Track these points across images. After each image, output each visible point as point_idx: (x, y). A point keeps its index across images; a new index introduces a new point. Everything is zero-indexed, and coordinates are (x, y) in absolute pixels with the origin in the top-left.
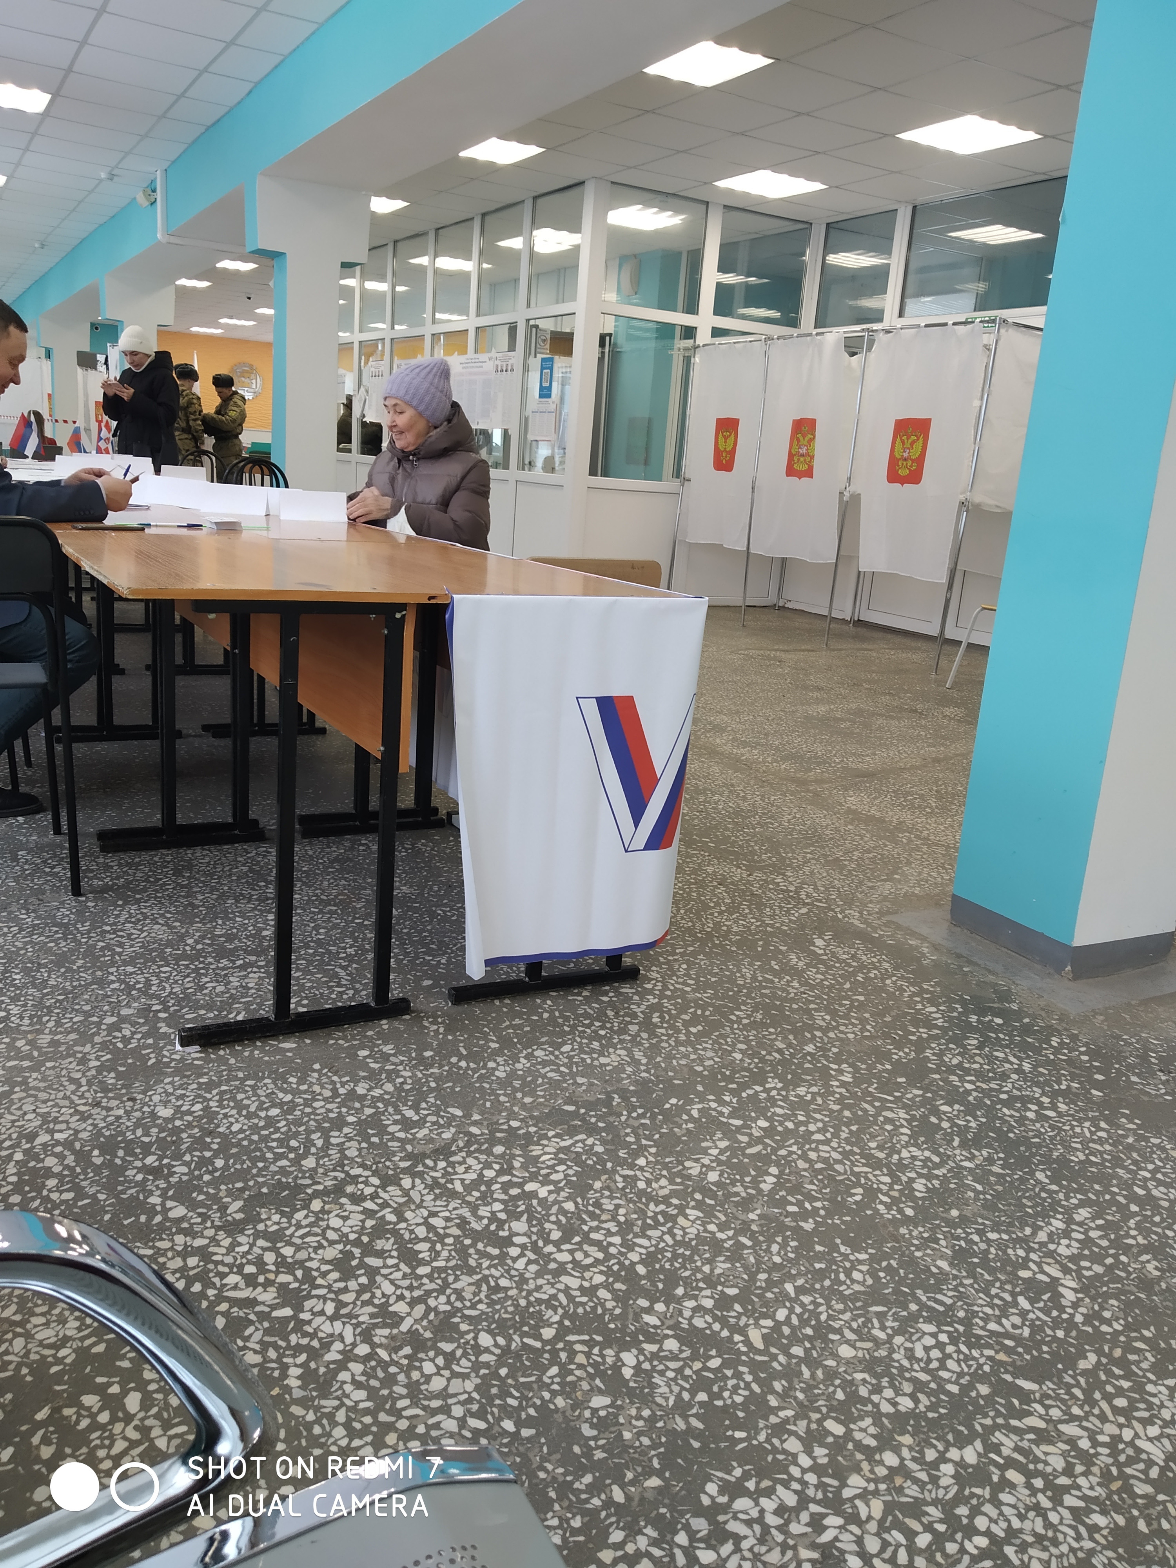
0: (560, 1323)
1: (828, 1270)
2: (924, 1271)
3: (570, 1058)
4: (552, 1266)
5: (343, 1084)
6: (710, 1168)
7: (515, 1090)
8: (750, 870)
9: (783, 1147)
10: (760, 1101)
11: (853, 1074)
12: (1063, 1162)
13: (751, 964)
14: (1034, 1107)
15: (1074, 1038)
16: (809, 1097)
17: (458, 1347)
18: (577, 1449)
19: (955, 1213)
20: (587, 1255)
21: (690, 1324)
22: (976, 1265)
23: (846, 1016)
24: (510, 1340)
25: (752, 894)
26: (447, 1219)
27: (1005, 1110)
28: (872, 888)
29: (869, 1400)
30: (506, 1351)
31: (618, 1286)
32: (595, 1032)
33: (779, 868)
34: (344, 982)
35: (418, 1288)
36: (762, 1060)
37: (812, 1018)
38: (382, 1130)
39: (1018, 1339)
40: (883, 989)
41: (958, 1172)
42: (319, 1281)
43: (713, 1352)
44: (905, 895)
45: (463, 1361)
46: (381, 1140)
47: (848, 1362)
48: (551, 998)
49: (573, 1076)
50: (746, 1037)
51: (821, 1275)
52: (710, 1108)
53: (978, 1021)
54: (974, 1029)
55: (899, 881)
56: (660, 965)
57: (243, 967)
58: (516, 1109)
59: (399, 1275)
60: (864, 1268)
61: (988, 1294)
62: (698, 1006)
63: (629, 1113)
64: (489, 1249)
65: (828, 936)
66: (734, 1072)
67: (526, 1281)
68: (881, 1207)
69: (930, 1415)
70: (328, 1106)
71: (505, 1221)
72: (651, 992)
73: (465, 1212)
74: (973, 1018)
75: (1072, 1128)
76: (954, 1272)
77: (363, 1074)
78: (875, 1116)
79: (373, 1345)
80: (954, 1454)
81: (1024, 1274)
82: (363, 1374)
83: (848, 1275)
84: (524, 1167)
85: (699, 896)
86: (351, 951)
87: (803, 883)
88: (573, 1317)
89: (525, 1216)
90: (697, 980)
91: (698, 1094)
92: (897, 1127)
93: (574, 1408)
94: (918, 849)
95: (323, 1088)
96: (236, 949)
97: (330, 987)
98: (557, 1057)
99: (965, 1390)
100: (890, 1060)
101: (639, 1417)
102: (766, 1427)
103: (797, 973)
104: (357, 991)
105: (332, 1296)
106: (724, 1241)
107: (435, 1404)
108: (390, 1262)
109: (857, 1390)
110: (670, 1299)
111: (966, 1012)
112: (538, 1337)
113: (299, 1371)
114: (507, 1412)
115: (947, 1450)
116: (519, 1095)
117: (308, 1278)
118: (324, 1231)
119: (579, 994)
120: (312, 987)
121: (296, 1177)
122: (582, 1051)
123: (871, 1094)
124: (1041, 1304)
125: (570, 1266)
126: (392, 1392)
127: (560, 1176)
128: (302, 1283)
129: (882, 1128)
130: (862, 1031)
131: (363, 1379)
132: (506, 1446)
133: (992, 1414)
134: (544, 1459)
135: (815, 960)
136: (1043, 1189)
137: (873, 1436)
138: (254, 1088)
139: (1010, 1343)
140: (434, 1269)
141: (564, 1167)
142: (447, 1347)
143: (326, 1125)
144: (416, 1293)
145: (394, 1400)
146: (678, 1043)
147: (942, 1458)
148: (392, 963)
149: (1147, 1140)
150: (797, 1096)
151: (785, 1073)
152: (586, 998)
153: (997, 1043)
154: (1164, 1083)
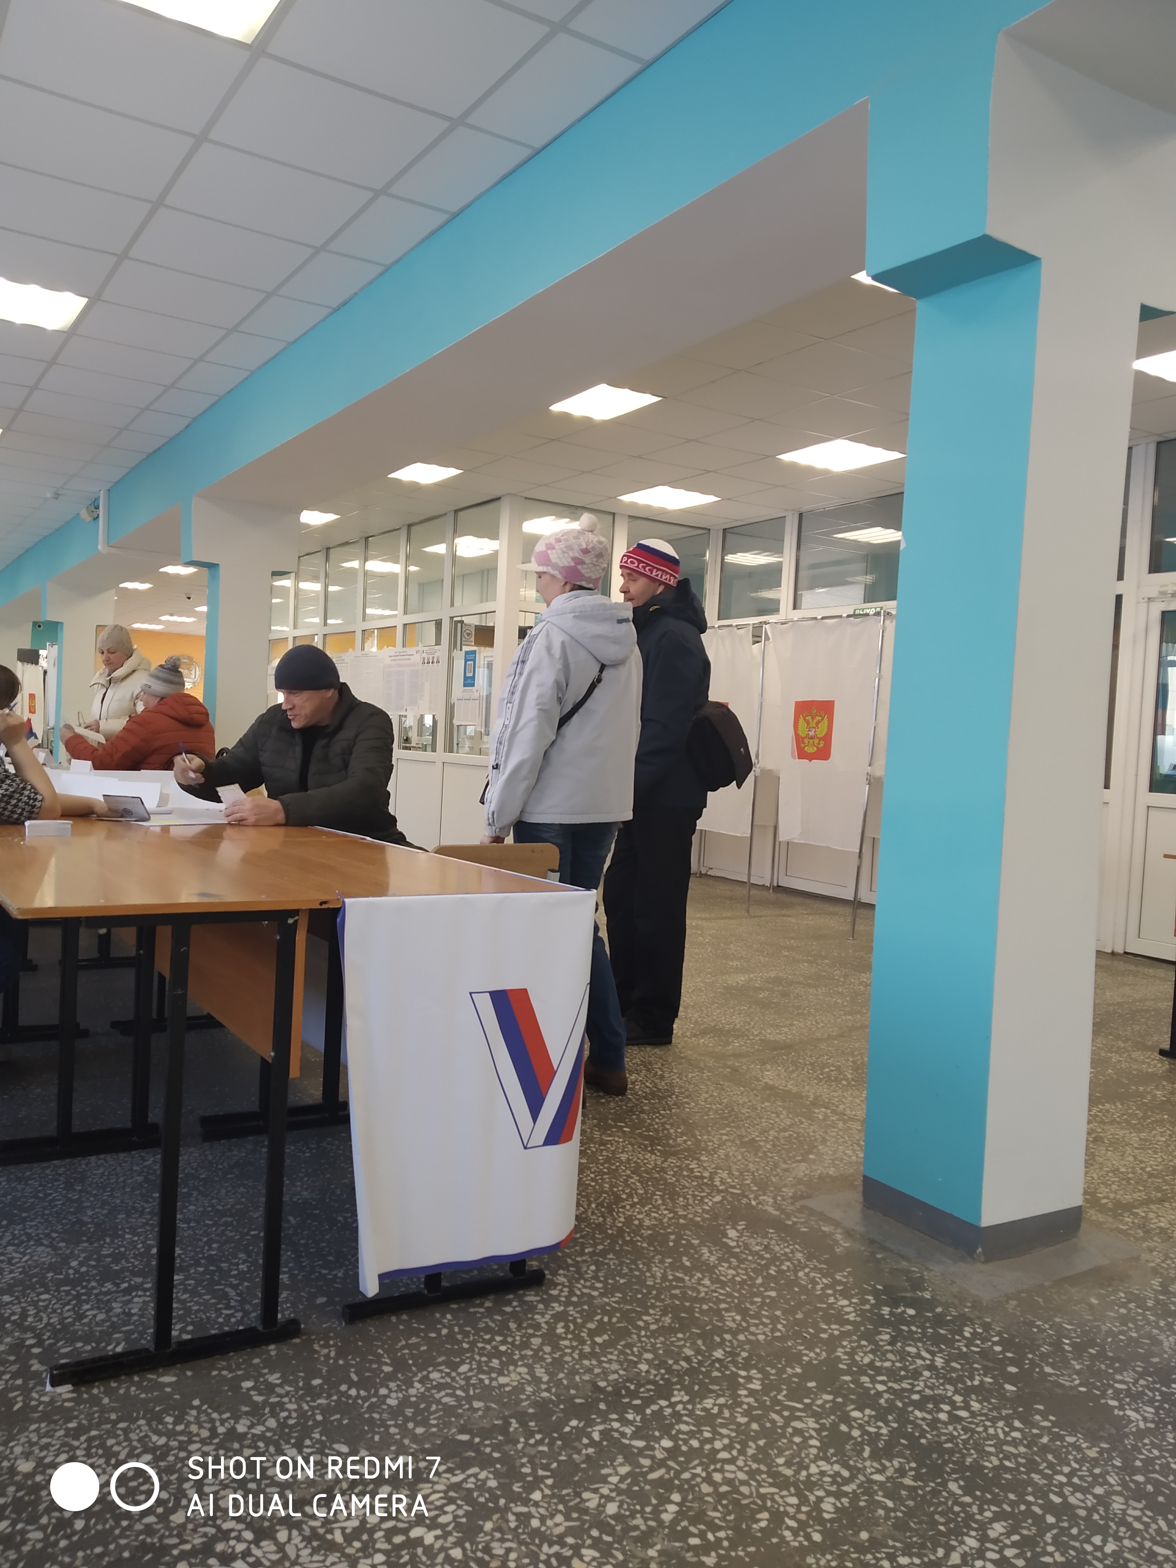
3: (467, 1379)
5: (223, 1421)
6: (608, 1499)
7: (407, 1419)
8: (666, 1155)
9: (685, 1470)
10: (665, 1417)
11: (762, 1380)
12: (976, 1468)
13: (662, 1262)
14: (946, 1408)
15: (987, 1327)
16: (715, 1410)
19: (864, 1536)
23: (757, 1316)
25: (666, 1183)
27: (918, 1413)
28: (787, 1170)
32: (496, 1348)
33: (693, 1154)
34: (233, 1303)
36: (669, 1370)
37: (722, 1319)
40: (796, 1282)
41: (868, 1487)
44: (820, 1177)
48: (452, 1311)
49: (469, 1399)
50: (653, 1345)
52: (612, 1430)
53: (891, 1313)
54: (887, 1323)
55: (814, 1161)
56: (567, 1267)
57: (127, 1291)
58: (406, 1442)
62: (604, 1312)
63: (527, 1439)
65: (741, 1225)
66: (639, 1385)
68: (787, 1534)
70: (205, 1449)
72: (556, 1299)
74: (886, 1311)
75: (986, 1430)
77: (245, 1409)
78: (783, 1428)
85: (612, 1186)
86: (243, 1267)
87: (717, 1168)
90: (605, 1283)
91: (600, 1413)
92: (806, 1439)
94: (834, 1125)
95: (201, 1427)
96: (123, 1270)
97: (218, 1311)
98: (453, 1379)
100: (800, 1362)
103: (709, 1269)
104: (246, 1313)
111: (878, 1305)
116: (411, 1425)
119: (481, 1305)
120: (199, 1311)
122: (480, 1371)
123: (779, 1403)
127: (449, 1518)
129: (791, 1442)
130: (773, 1331)
135: (728, 1253)
136: (956, 1502)
138: (126, 1431)
141: (453, 1507)
146: (583, 1356)
148: (284, 1278)
149: (1062, 1438)
150: (704, 1409)
151: (692, 1384)
152: (487, 1309)
153: (910, 1337)
154: (1078, 1373)
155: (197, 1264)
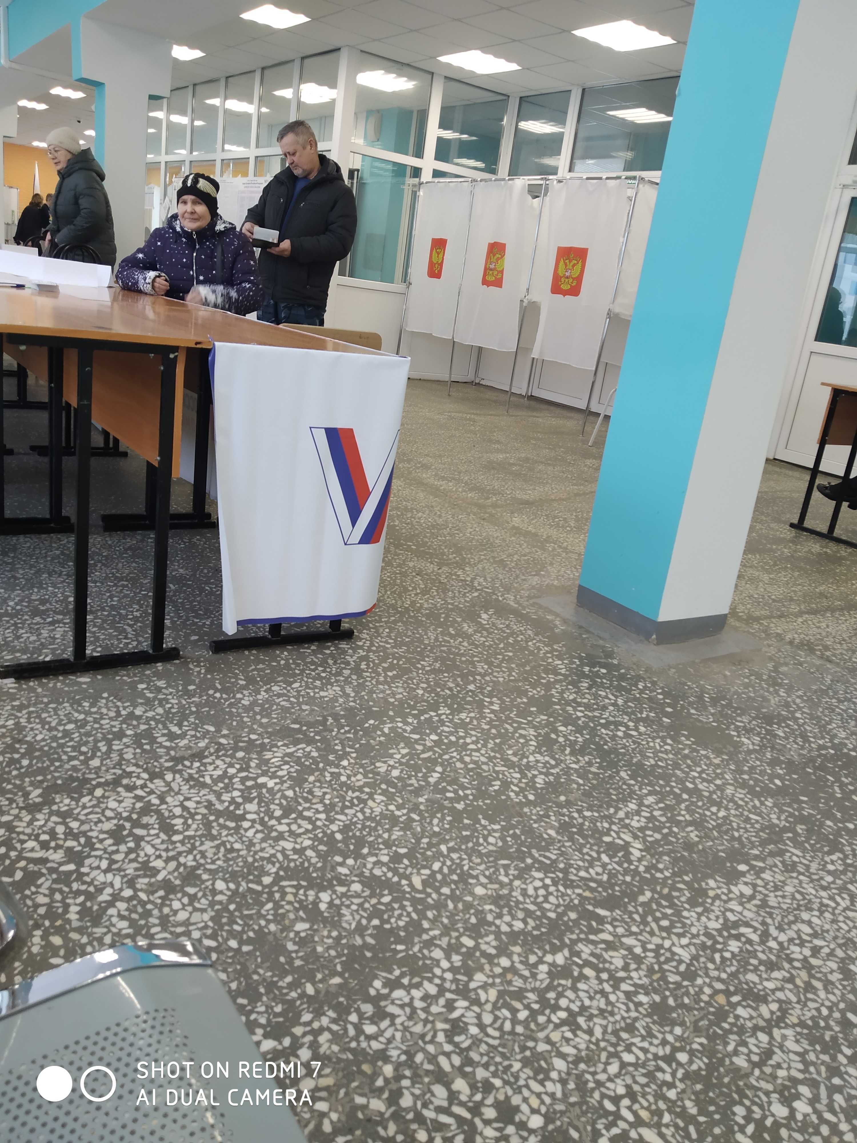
0: (277, 873)
1: (472, 836)
2: (538, 837)
3: (298, 692)
4: (274, 834)
5: (125, 708)
6: (393, 767)
7: (255, 714)
8: (440, 565)
9: (446, 753)
10: (433, 722)
11: (500, 705)
12: (640, 765)
13: (435, 630)
14: (623, 729)
15: (654, 683)
16: (468, 720)
17: (200, 890)
18: (282, 959)
19: (562, 798)
20: (300, 826)
21: (371, 873)
22: (575, 833)
23: (499, 666)
24: (238, 885)
25: (440, 582)
26: (198, 803)
27: (603, 731)
28: (525, 580)
29: (493, 923)
30: (235, 893)
31: (321, 847)
32: (319, 674)
33: (460, 565)
34: (130, 636)
35: (173, 850)
36: (437, 695)
37: (475, 667)
38: (153, 740)
39: (599, 883)
40: (526, 648)
41: (567, 772)
42: (98, 846)
43: (386, 892)
44: (547, 585)
45: (203, 901)
46: (152, 747)
47: (481, 898)
48: (287, 650)
49: (299, 704)
50: (427, 679)
51: (467, 839)
52: (397, 727)
53: (590, 671)
54: (586, 676)
55: (544, 576)
56: (369, 629)
57: (52, 623)
58: (255, 727)
59: (159, 841)
60: (497, 835)
61: (581, 852)
62: (394, 658)
63: (339, 730)
64: (228, 823)
65: (491, 611)
66: (416, 703)
67: (254, 845)
68: (512, 794)
69: (535, 933)
70: (113, 723)
71: (240, 804)
72: (361, 647)
73: (212, 798)
74: (586, 669)
75: (648, 743)
76: (559, 838)
77: (140, 701)
78: (513, 733)
79: (136, 890)
80: (549, 958)
81: (607, 839)
82: (126, 910)
83: (485, 839)
84: (258, 766)
85: (402, 581)
86: (137, 614)
87: (476, 576)
88: (286, 869)
89: (256, 800)
90: (395, 640)
91: (389, 717)
92: (527, 741)
93: (282, 931)
94: (559, 555)
95: (109, 710)
96: (47, 610)
97: (118, 639)
98: (288, 691)
99: (560, 916)
100: (526, 696)
101: (329, 937)
102: (420, 942)
103: (468, 637)
104: (140, 643)
105: (107, 856)
106: (400, 817)
107: (179, 930)
108: (152, 832)
109: (485, 917)
110: (357, 855)
111: (582, 665)
112: (260, 883)
113: (78, 908)
114: (232, 934)
115: (544, 955)
116: (258, 717)
117: (90, 844)
118: (103, 811)
119: (309, 648)
120: (105, 639)
121: (84, 773)
122: (307, 687)
123: (511, 718)
124: (617, 859)
125: (287, 834)
126: (147, 922)
127: (284, 773)
128: (84, 846)
129: (517, 741)
130: (509, 676)
131: (126, 913)
132: (230, 958)
133: (577, 931)
134: (258, 966)
135: (481, 628)
136: (624, 783)
137: (494, 947)
138: (55, 709)
139: (593, 885)
140: (185, 837)
141: (287, 767)
142: (191, 890)
143: (110, 736)
144: (171, 854)
145: (149, 928)
146: (378, 682)
147: (541, 961)
148: (167, 622)
149: (698, 751)
150: (460, 719)
151: (453, 704)
152: (313, 650)
153: (602, 685)
154: (712, 714)
155: (103, 609)
